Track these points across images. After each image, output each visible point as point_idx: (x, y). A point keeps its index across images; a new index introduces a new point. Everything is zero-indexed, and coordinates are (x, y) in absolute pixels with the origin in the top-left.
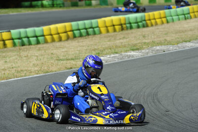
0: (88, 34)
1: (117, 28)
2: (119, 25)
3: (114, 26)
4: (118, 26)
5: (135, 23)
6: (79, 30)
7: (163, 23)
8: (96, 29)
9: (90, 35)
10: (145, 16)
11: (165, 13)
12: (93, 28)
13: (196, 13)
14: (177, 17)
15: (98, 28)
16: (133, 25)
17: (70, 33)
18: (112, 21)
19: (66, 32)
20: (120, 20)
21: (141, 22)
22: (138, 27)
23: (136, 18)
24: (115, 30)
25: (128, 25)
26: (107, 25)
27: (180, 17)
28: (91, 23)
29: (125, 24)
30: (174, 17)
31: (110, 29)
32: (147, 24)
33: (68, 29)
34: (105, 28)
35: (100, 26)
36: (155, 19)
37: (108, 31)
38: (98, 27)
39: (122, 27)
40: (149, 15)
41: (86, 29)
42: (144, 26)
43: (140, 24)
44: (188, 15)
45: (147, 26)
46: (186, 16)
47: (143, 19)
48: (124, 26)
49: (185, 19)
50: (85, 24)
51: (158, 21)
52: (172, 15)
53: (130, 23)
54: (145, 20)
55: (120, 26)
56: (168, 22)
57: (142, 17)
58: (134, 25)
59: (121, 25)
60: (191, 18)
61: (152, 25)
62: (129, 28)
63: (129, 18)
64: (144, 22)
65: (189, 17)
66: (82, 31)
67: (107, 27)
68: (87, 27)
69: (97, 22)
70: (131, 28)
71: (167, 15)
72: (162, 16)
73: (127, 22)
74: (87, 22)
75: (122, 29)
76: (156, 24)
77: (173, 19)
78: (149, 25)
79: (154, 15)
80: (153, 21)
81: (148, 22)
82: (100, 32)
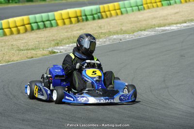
0: (45, 26)
1: (73, 20)
2: (75, 17)
3: (70, 18)
4: (74, 19)
5: (91, 15)
6: (37, 23)
7: (117, 14)
8: (52, 22)
9: (47, 27)
10: (100, 8)
11: (119, 5)
12: (50, 21)
13: (149, 5)
14: (131, 8)
15: (54, 21)
16: (88, 16)
17: (28, 26)
18: (68, 13)
19: (24, 25)
20: (76, 12)
21: (96, 14)
22: (94, 19)
23: (92, 11)
24: (71, 22)
25: (84, 17)
26: (64, 17)
27: (134, 8)
28: (48, 16)
29: (81, 16)
30: (128, 9)
31: (67, 21)
32: (102, 15)
33: (26, 22)
34: (62, 20)
35: (56, 18)
36: (109, 11)
37: (64, 24)
38: (54, 19)
39: (78, 19)
40: (104, 8)
41: (43, 22)
42: (99, 18)
43: (95, 16)
44: (142, 6)
45: (102, 18)
46: (140, 7)
47: (98, 11)
48: (80, 18)
49: (139, 10)
50: (42, 17)
51: (113, 12)
52: (126, 6)
53: (86, 16)
54: (100, 12)
55: (76, 19)
56: (122, 13)
57: (97, 9)
58: (90, 17)
59: (77, 17)
60: (144, 9)
61: (107, 17)
62: (85, 19)
63: (84, 10)
64: (99, 14)
65: (142, 8)
66: (39, 24)
67: (63, 19)
68: (44, 20)
69: (54, 15)
70: (87, 20)
71: (121, 7)
72: (117, 8)
73: (83, 14)
74: (44, 15)
75: (78, 21)
76: (111, 15)
77: (127, 11)
78: (104, 16)
79: (109, 7)
80: (108, 13)
81: (103, 14)
82: (57, 25)
